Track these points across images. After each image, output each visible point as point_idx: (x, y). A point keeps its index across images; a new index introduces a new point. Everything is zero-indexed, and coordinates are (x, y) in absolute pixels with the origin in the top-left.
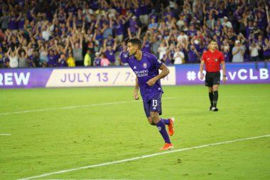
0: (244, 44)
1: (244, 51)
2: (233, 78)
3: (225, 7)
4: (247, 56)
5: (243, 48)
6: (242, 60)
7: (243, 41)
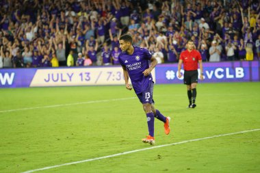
0: (220, 44)
1: (220, 51)
2: (210, 76)
3: (202, 9)
4: (224, 55)
5: (219, 48)
6: (218, 59)
7: (219, 41)
